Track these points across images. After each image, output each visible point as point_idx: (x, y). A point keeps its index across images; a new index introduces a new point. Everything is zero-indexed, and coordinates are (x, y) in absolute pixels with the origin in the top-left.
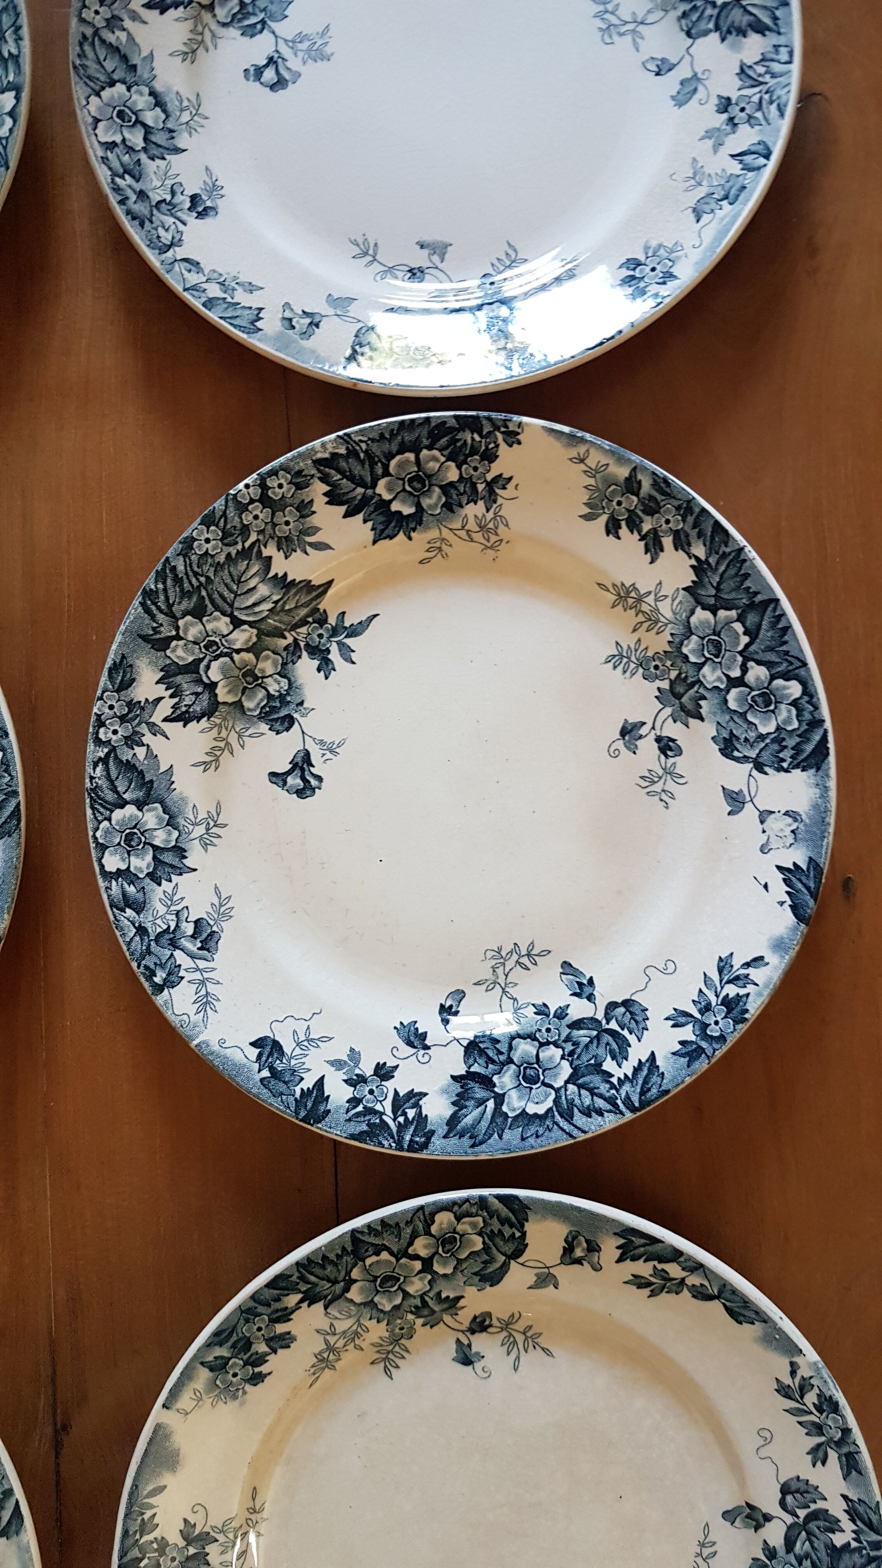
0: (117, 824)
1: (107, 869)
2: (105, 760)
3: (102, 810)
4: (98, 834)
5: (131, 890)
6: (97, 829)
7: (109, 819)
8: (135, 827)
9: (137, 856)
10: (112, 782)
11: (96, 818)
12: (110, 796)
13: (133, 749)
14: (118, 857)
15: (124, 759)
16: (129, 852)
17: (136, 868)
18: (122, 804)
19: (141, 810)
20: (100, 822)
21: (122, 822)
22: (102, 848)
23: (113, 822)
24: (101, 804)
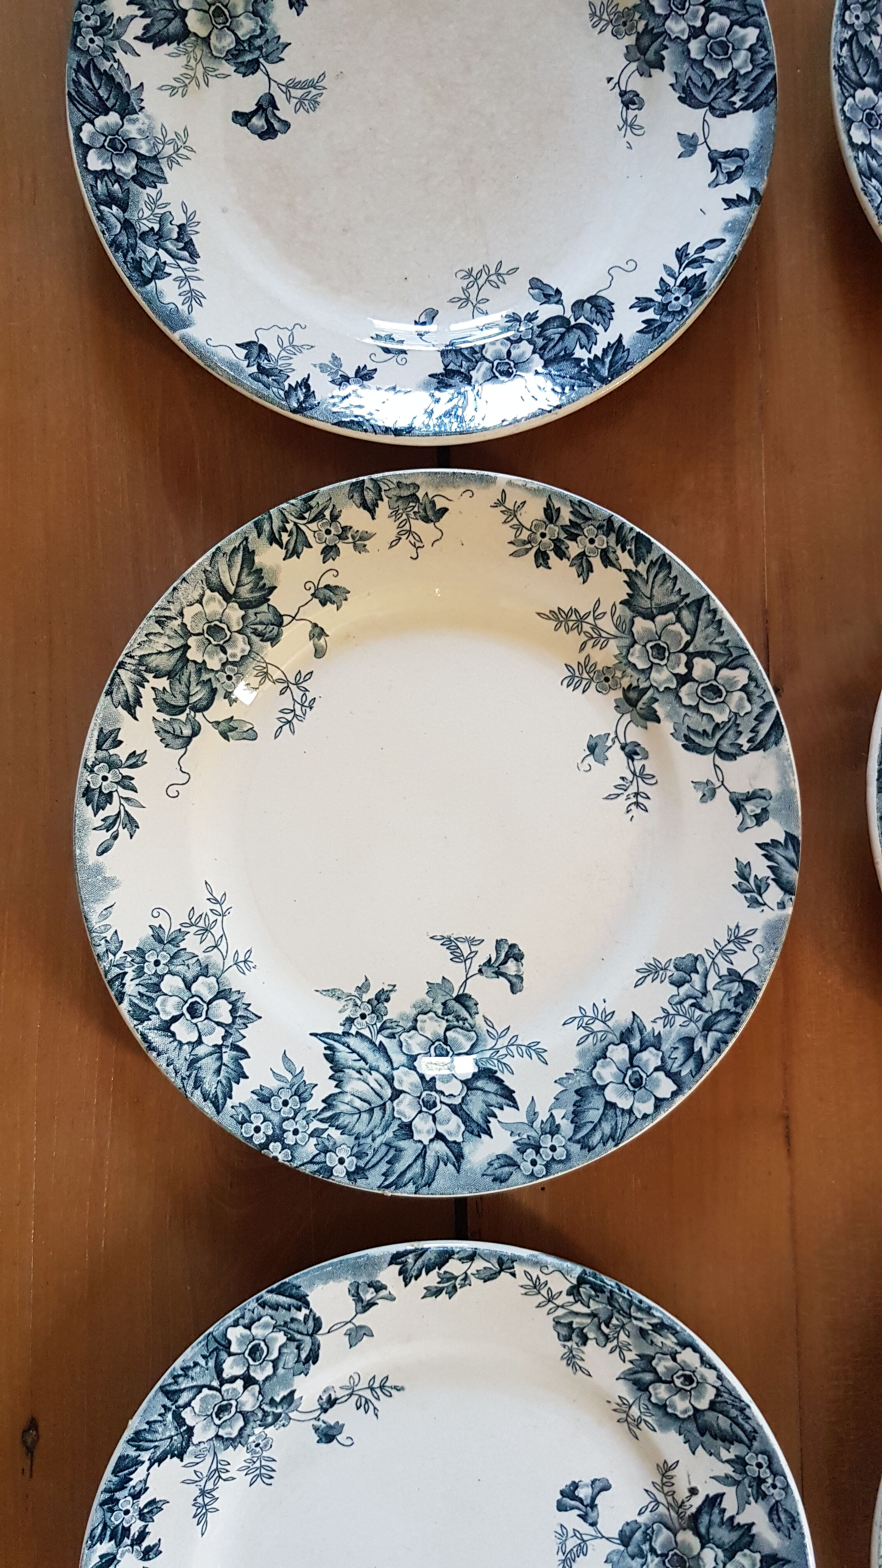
0: (860, 102)
1: (855, 140)
2: (849, 42)
3: (848, 87)
4: (846, 108)
5: (874, 163)
6: (844, 104)
7: (854, 97)
8: (873, 109)
9: (876, 135)
10: (855, 64)
11: (843, 93)
12: (854, 76)
13: (870, 36)
14: (862, 132)
15: (864, 45)
16: (870, 130)
17: (876, 145)
18: (863, 86)
19: (877, 95)
20: (847, 98)
21: (862, 101)
22: (849, 121)
23: (857, 100)
24: (846, 82)
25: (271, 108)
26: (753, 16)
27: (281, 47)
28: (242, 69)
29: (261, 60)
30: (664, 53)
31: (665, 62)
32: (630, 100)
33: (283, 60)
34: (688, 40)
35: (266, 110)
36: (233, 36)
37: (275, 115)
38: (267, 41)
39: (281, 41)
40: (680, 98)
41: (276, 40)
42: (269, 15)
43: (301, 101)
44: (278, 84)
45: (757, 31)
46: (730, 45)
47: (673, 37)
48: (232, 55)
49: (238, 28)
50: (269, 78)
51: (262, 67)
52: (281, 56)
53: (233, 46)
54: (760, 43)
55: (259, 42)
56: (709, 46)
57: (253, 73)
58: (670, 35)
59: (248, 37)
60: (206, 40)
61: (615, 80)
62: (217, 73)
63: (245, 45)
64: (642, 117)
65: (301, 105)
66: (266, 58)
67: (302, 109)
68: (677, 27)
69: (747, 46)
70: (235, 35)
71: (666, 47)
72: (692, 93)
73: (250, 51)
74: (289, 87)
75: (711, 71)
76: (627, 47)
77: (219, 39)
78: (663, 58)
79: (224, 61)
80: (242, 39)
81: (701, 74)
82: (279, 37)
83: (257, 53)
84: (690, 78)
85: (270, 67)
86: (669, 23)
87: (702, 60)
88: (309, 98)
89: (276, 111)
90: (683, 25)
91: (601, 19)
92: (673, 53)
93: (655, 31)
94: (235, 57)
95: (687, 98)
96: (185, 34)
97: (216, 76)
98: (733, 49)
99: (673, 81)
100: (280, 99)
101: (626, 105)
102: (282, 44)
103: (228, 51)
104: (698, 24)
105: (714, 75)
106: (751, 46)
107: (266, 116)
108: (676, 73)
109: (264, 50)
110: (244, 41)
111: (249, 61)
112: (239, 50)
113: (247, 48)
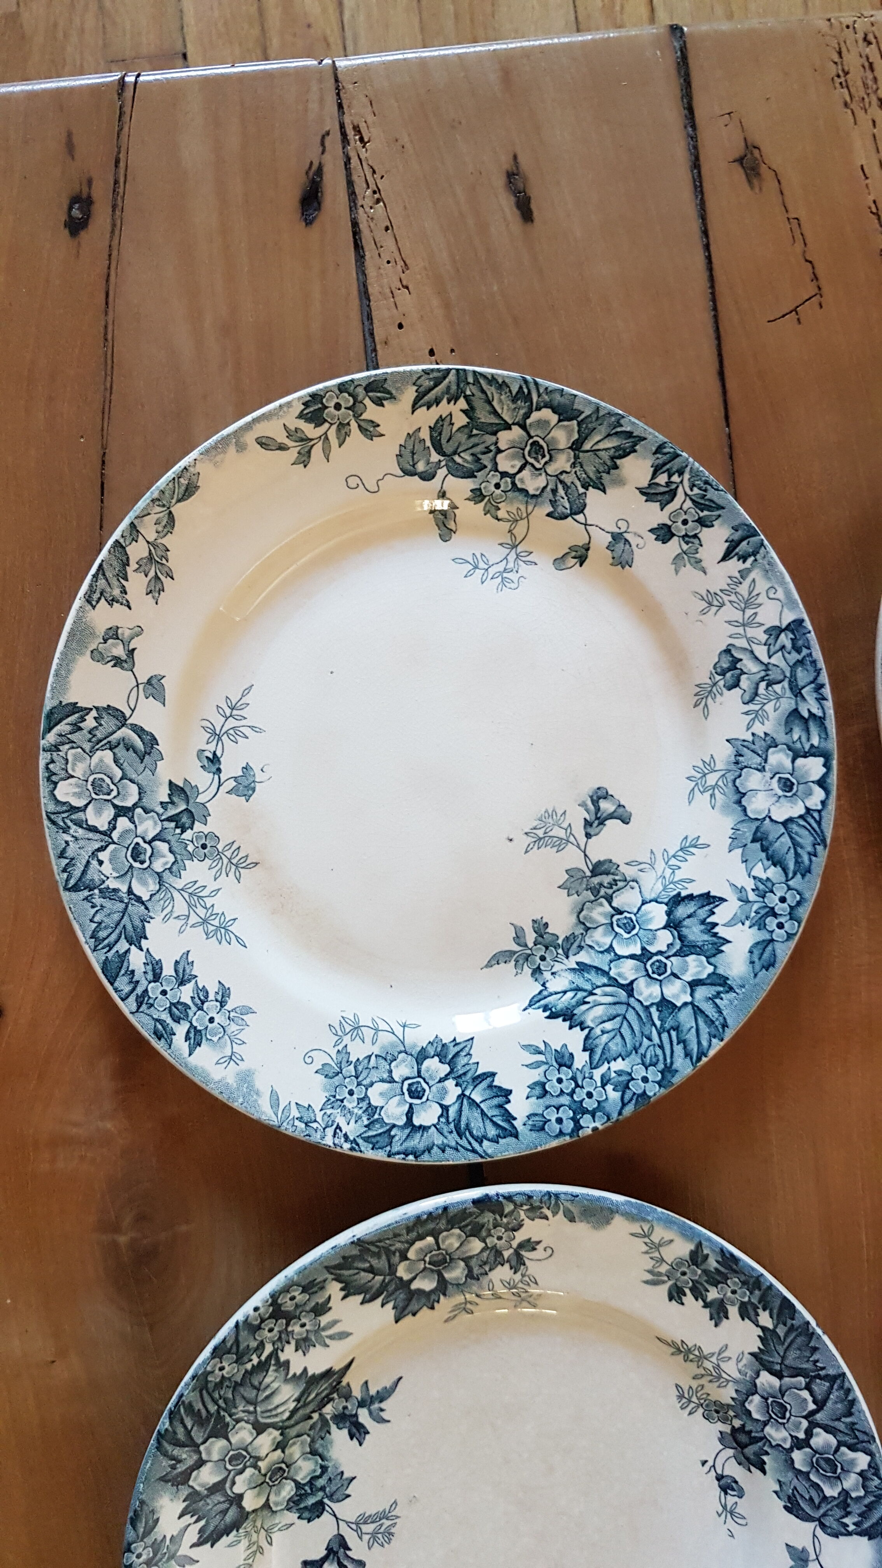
25: (342, 1550)
26: (863, 1442)
27: (346, 1483)
28: (306, 1514)
29: (326, 1501)
30: (765, 1458)
31: (767, 1467)
32: (727, 1485)
33: (348, 1496)
34: (791, 1450)
35: (337, 1552)
36: (293, 1484)
37: (348, 1557)
38: (330, 1479)
39: (345, 1476)
40: (785, 1507)
41: (339, 1477)
42: (328, 1451)
43: (374, 1535)
44: (347, 1522)
45: (868, 1458)
46: (839, 1465)
47: (774, 1443)
48: (294, 1502)
49: (296, 1473)
50: (337, 1518)
51: (327, 1508)
52: (347, 1492)
53: (293, 1493)
54: (873, 1471)
55: (321, 1482)
56: (814, 1460)
57: (318, 1517)
58: (770, 1442)
59: (308, 1479)
60: (267, 1505)
61: (710, 1463)
62: (280, 1526)
63: (307, 1488)
64: (743, 1506)
65: (374, 1539)
66: (331, 1497)
67: (376, 1544)
68: (777, 1434)
69: (858, 1470)
70: (295, 1481)
71: (767, 1453)
72: (799, 1505)
73: (313, 1493)
74: (357, 1525)
75: (818, 1485)
76: (721, 1433)
77: (278, 1493)
78: (765, 1463)
79: (285, 1512)
80: (302, 1482)
81: (807, 1486)
82: (342, 1473)
83: (321, 1494)
84: (795, 1488)
85: (335, 1506)
86: (768, 1429)
87: (808, 1473)
88: (382, 1530)
89: (348, 1552)
90: (784, 1434)
91: (690, 1401)
92: (775, 1460)
93: (753, 1434)
94: (296, 1503)
95: (793, 1507)
96: (244, 1516)
97: (279, 1530)
98: (842, 1469)
99: (777, 1488)
100: (351, 1538)
101: (725, 1489)
102: (347, 1479)
103: (289, 1500)
104: (802, 1435)
105: (822, 1491)
106: (862, 1471)
107: (338, 1558)
108: (779, 1482)
109: (328, 1489)
110: (304, 1485)
111: (313, 1504)
112: (301, 1495)
113: (309, 1491)
